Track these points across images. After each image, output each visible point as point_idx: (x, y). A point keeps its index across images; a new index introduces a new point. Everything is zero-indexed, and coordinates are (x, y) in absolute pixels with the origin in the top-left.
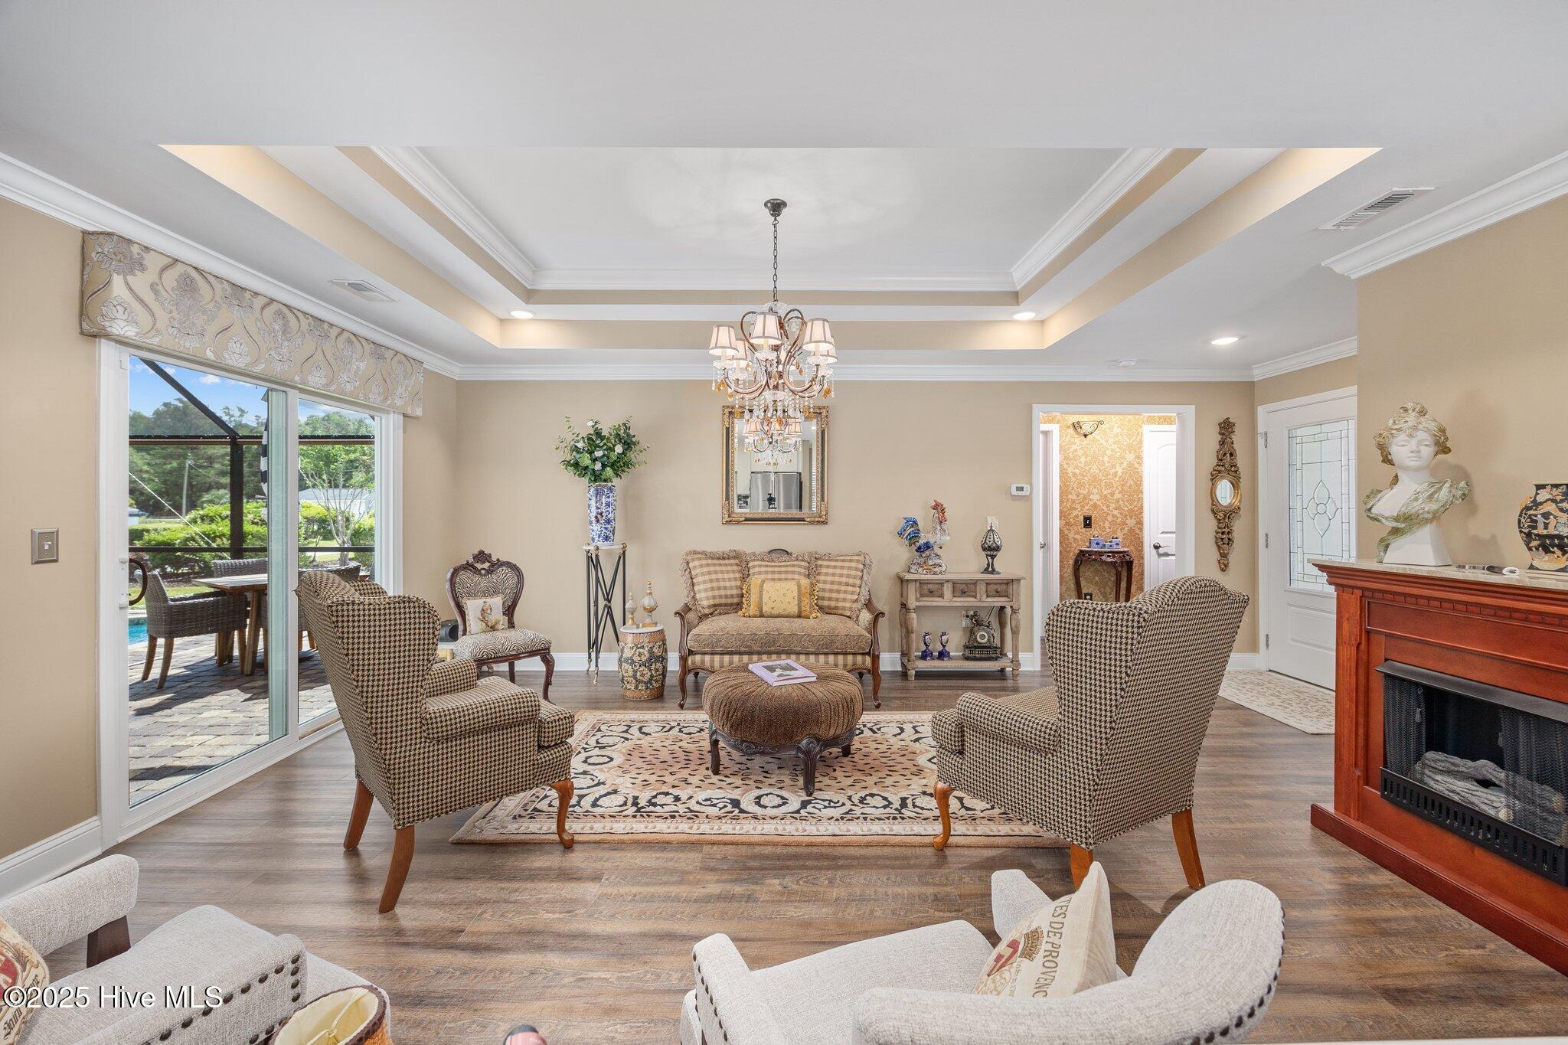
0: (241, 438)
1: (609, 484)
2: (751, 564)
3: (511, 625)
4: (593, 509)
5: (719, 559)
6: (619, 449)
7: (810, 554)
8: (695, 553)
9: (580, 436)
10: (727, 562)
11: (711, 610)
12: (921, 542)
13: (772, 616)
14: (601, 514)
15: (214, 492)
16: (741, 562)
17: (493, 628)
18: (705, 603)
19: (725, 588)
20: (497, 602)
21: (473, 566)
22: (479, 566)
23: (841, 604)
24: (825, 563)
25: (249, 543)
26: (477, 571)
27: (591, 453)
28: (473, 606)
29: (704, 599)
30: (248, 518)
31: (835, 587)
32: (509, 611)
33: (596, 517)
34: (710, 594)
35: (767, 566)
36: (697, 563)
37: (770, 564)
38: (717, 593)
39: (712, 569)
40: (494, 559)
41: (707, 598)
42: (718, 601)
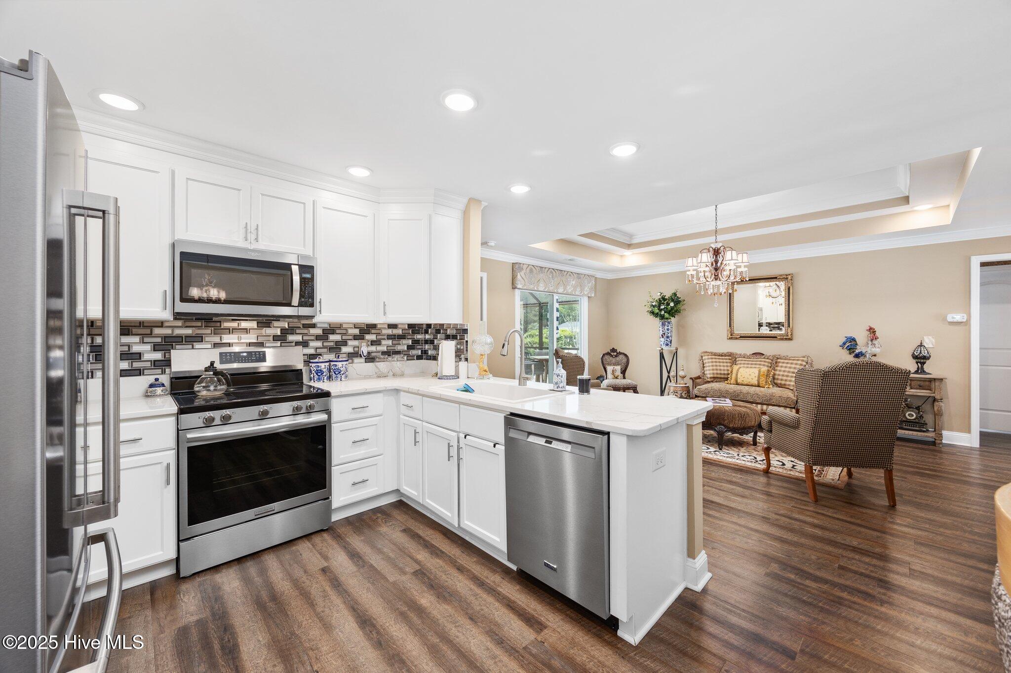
0: (543, 303)
1: (669, 320)
2: (737, 359)
3: (624, 378)
4: (661, 331)
5: (719, 356)
6: (672, 304)
7: (774, 356)
8: (706, 352)
9: (655, 300)
10: (723, 357)
11: (712, 379)
12: (857, 351)
13: (742, 385)
14: (664, 334)
15: (532, 324)
16: (733, 358)
17: (617, 378)
18: (709, 376)
19: (720, 370)
20: (618, 368)
21: (610, 354)
22: (612, 354)
23: (788, 383)
24: (782, 361)
25: (545, 346)
26: (612, 356)
27: (659, 306)
28: (610, 369)
29: (709, 373)
30: (544, 336)
31: (786, 374)
32: (624, 372)
33: (662, 335)
34: (711, 372)
35: (745, 361)
36: (706, 357)
37: (748, 359)
38: (715, 372)
39: (714, 360)
40: (618, 351)
41: (710, 374)
42: (715, 376)
